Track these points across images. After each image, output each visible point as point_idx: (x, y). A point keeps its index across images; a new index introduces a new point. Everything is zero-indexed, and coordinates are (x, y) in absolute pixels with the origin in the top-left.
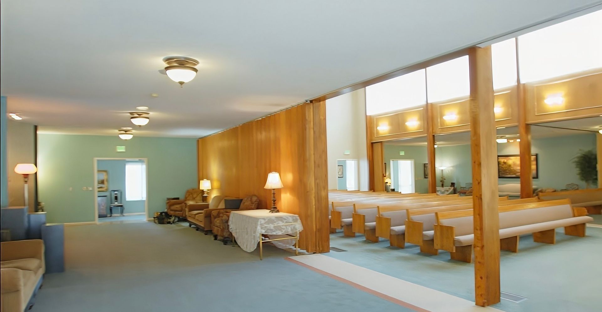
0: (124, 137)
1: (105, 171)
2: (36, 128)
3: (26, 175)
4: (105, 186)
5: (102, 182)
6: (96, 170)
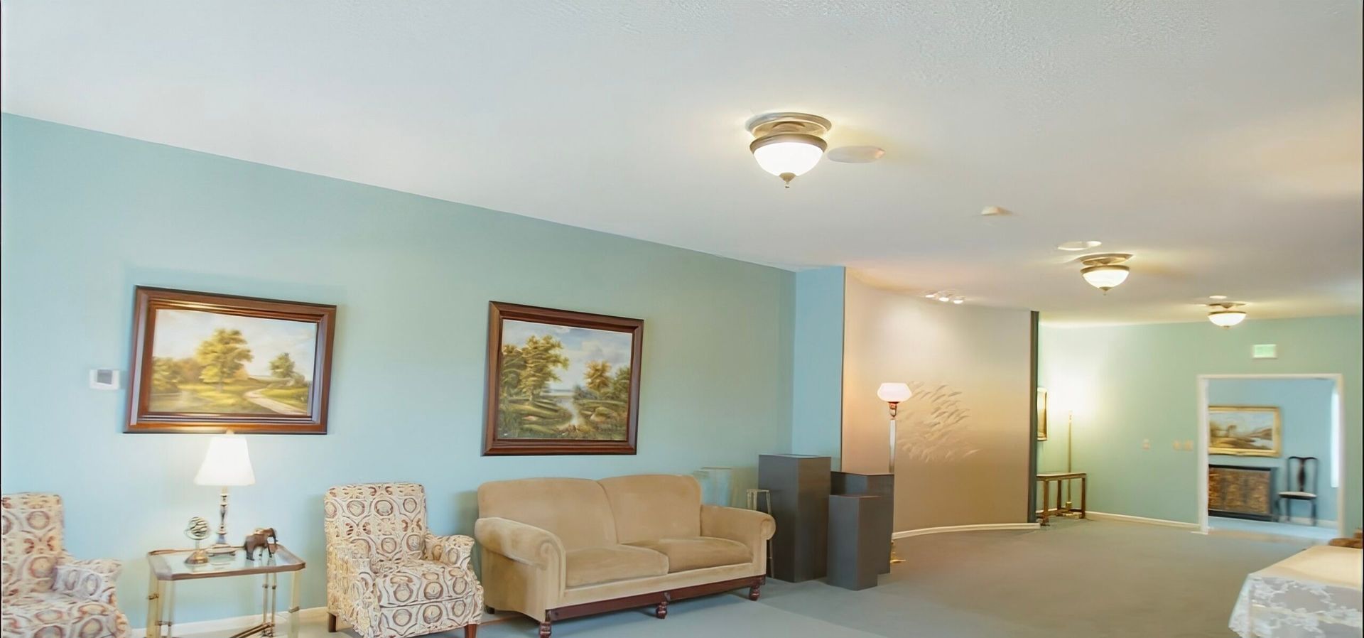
0: (1221, 320)
1: (1274, 408)
2: (1035, 316)
3: (894, 404)
4: (1273, 444)
5: (1267, 435)
6: (1204, 402)
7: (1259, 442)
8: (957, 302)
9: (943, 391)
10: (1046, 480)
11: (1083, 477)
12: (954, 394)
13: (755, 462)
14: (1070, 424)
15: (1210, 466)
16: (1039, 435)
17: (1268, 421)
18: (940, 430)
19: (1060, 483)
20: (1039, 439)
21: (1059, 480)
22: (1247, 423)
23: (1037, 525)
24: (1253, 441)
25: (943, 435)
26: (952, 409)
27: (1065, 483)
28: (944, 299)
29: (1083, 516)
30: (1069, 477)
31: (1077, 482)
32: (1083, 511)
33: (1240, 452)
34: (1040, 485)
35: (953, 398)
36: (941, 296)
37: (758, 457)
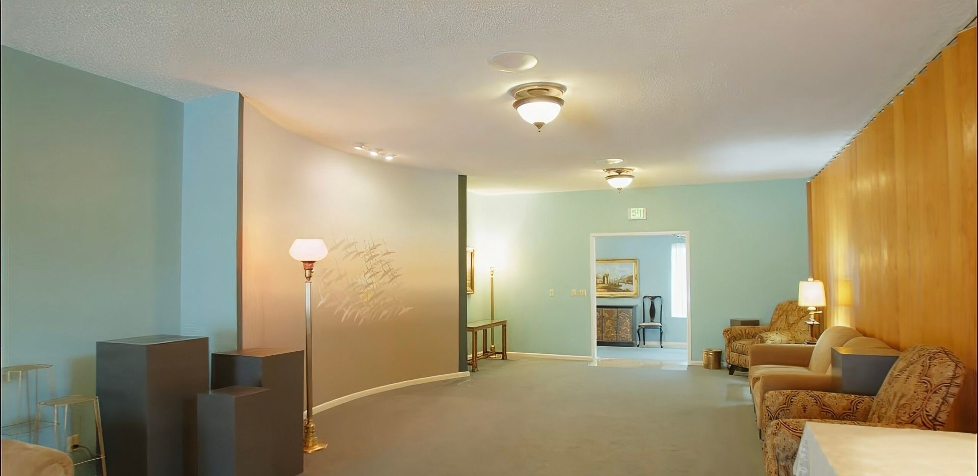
0: (615, 184)
1: (633, 260)
2: (462, 180)
3: (309, 265)
4: (634, 287)
5: (630, 280)
6: (593, 256)
7: (624, 286)
8: (389, 158)
9: (377, 251)
10: (474, 330)
11: (504, 325)
12: (389, 253)
13: (93, 351)
14: (492, 278)
15: (598, 307)
16: (468, 290)
17: (629, 270)
18: (374, 290)
19: (485, 332)
20: (468, 292)
21: (484, 329)
22: (617, 272)
23: (467, 373)
24: (621, 286)
25: (376, 296)
26: (386, 268)
27: (489, 331)
28: (374, 154)
29: (504, 358)
30: (492, 325)
31: (499, 329)
32: (504, 353)
33: (612, 295)
34: (470, 335)
35: (387, 258)
36: (370, 150)
37: (95, 344)
